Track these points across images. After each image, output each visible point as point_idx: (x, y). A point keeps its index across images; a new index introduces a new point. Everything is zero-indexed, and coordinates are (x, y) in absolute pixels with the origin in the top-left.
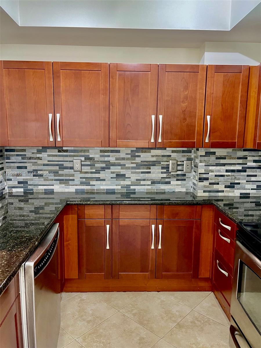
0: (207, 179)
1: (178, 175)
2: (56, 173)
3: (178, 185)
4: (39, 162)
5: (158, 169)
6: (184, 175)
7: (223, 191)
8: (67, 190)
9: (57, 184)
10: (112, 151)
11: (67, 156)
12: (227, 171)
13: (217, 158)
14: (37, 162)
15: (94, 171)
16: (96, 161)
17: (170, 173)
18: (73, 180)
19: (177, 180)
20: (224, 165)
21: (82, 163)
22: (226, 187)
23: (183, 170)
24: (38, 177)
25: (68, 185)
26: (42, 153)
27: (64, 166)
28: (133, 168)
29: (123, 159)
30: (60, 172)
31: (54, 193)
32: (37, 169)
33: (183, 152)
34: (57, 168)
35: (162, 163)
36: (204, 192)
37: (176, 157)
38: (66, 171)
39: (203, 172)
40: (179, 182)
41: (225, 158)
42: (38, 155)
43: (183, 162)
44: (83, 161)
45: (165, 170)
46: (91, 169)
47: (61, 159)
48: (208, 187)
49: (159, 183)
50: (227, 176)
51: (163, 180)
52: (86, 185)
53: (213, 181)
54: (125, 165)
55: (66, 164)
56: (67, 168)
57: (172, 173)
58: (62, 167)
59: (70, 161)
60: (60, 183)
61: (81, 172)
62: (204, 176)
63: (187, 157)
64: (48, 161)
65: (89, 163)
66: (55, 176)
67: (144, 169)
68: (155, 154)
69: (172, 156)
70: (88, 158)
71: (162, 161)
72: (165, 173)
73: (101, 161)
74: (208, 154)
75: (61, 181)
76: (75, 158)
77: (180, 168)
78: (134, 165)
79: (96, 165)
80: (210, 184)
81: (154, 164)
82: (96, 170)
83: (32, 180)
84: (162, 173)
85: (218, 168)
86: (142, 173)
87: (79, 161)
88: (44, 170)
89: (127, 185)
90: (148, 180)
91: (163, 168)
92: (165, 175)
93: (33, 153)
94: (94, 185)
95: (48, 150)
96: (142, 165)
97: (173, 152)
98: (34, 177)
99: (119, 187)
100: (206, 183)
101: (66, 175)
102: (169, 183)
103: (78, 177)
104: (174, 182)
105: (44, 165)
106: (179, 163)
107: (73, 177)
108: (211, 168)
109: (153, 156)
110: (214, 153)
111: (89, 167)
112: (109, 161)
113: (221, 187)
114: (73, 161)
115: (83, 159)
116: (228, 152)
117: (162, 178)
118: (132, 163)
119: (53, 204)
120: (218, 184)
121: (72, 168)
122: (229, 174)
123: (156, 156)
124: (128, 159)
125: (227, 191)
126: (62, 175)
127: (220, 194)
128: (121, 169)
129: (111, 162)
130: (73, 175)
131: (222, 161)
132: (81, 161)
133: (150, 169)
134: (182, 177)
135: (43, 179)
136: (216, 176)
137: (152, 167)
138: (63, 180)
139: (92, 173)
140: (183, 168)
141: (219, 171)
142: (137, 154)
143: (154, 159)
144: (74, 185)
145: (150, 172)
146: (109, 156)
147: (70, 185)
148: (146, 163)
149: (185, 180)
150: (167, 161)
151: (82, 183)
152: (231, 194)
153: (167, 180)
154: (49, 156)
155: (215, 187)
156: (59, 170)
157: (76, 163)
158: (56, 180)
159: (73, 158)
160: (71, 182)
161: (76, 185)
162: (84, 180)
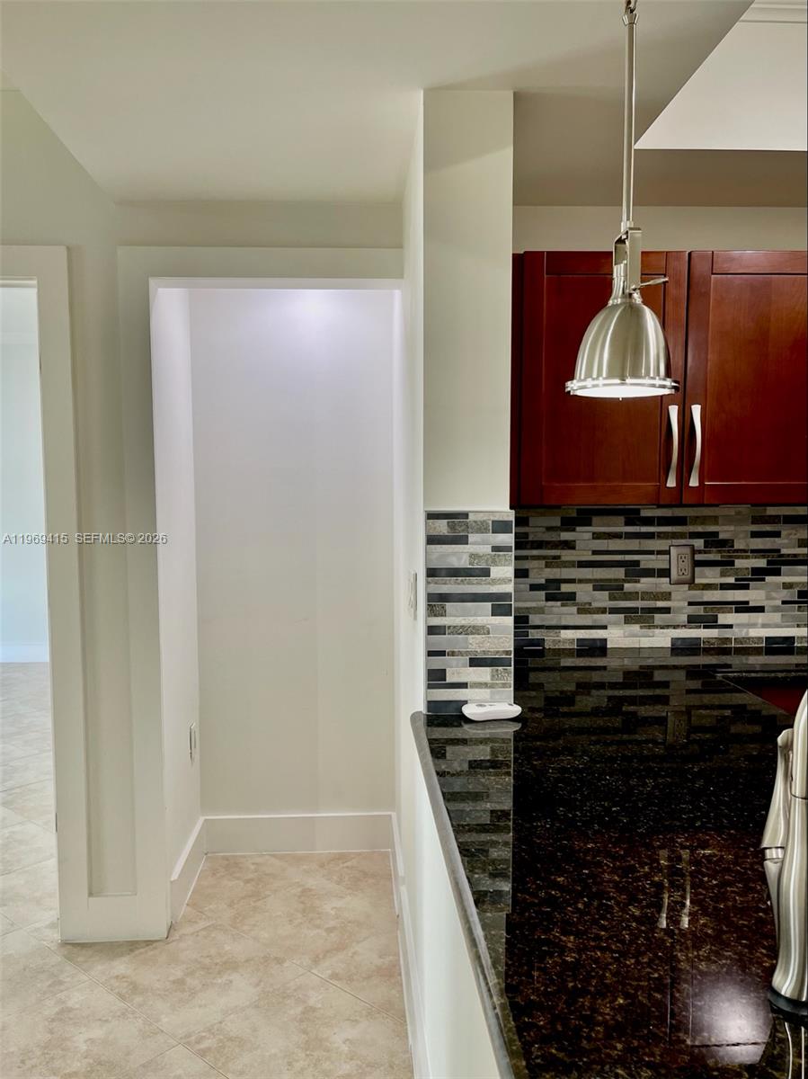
2: (614, 588)
4: (567, 555)
8: (646, 642)
9: (616, 624)
10: (787, 519)
11: (650, 536)
14: (559, 557)
15: (731, 580)
16: (737, 551)
18: (667, 610)
21: (698, 557)
24: (559, 603)
25: (649, 627)
26: (578, 529)
27: (641, 567)
30: (627, 586)
31: (608, 652)
32: (558, 577)
34: (619, 573)
38: (646, 584)
42: (565, 536)
44: (700, 552)
46: (723, 575)
47: (634, 544)
52: (705, 627)
55: (647, 562)
56: (649, 573)
58: (635, 571)
59: (660, 553)
60: (627, 621)
61: (691, 583)
64: (595, 553)
65: (718, 557)
66: (612, 598)
70: (713, 541)
73: (752, 551)
75: (631, 616)
76: (676, 542)
79: (739, 563)
82: (736, 580)
83: (540, 611)
87: (687, 551)
88: (581, 581)
93: (549, 529)
94: (730, 626)
95: (595, 519)
98: (550, 603)
101: (647, 595)
103: (680, 600)
105: (582, 564)
107: (665, 600)
111: (718, 569)
112: (778, 551)
114: (668, 552)
119: (601, 686)
121: (665, 573)
126: (633, 596)
129: (783, 552)
130: (667, 596)
132: (694, 551)
135: (574, 609)
138: (635, 610)
139: (724, 587)
144: (668, 627)
146: (778, 534)
147: (656, 627)
151: (693, 621)
154: (597, 536)
156: (625, 581)
157: (677, 558)
158: (614, 611)
159: (669, 542)
160: (658, 618)
161: (675, 627)
162: (700, 610)
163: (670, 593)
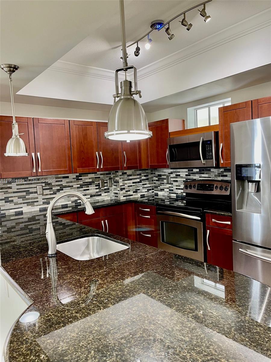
0: (124, 189)
1: (105, 189)
2: (23, 198)
3: (106, 196)
4: (10, 190)
5: (94, 186)
6: (109, 189)
7: (132, 195)
8: (33, 210)
9: (25, 206)
10: (64, 177)
11: (31, 184)
12: (133, 183)
13: (128, 176)
14: (8, 191)
15: (52, 192)
16: (52, 186)
17: (101, 188)
18: (37, 201)
19: (105, 192)
20: (131, 179)
21: (44, 188)
22: (134, 192)
23: (108, 186)
24: (9, 203)
25: (33, 206)
27: (30, 191)
28: (78, 188)
29: (71, 182)
31: (23, 214)
32: (8, 196)
33: (107, 174)
34: (24, 194)
35: (95, 182)
36: (124, 196)
37: (103, 177)
38: (31, 196)
39: (122, 185)
40: (106, 194)
41: (131, 176)
42: (9, 186)
43: (107, 180)
44: (44, 187)
45: (98, 187)
46: (50, 191)
47: (27, 186)
48: (125, 193)
49: (95, 196)
50: (134, 186)
51: (97, 194)
52: (47, 204)
53: (127, 190)
54: (73, 186)
55: (31, 190)
56: (32, 193)
57: (102, 188)
58: (28, 193)
59: (34, 188)
60: (27, 205)
61: (43, 194)
62: (123, 187)
63: (109, 177)
64: (17, 189)
65: (48, 187)
66: (23, 200)
67: (85, 188)
68: (91, 177)
69: (101, 178)
70: (47, 184)
71: (95, 181)
72: (98, 189)
73: (56, 185)
74: (124, 174)
76: (38, 185)
77: (106, 184)
78: (79, 186)
79: (53, 188)
80: (126, 191)
81: (90, 183)
82: (53, 192)
83: (4, 206)
84: (96, 189)
85: (129, 181)
86: (84, 190)
87: (41, 186)
88: (14, 197)
89: (75, 200)
90: (88, 195)
91: (96, 186)
92: (98, 190)
93: (4, 184)
96: (83, 185)
97: (101, 174)
98: (6, 203)
99: (70, 202)
100: (124, 191)
101: (32, 198)
102: (100, 195)
103: (40, 199)
104: (103, 194)
105: (14, 192)
106: (105, 181)
107: (37, 199)
108: (126, 182)
109: (90, 178)
110: (126, 173)
111: (49, 190)
112: (62, 185)
113: (131, 193)
114: (36, 187)
115: (44, 185)
116: (132, 172)
117: (96, 192)
118: (77, 184)
119: (23, 223)
120: (130, 191)
121: (36, 192)
122: (134, 184)
123: (92, 178)
124: (74, 182)
125: (134, 195)
126: (27, 199)
127: (131, 197)
128: (71, 189)
129: (63, 185)
130: (37, 198)
131: (130, 177)
132: (43, 187)
133: (89, 187)
134: (107, 191)
135: (13, 204)
136: (128, 186)
137: (89, 186)
138: (29, 202)
139: (50, 194)
140: (108, 184)
141: (129, 183)
142: (80, 178)
143: (91, 180)
144: (38, 205)
145: (88, 190)
146: (62, 181)
147: (35, 206)
148: (86, 184)
149: (109, 192)
150: (98, 181)
151: (44, 203)
152: (136, 196)
153: (99, 193)
154: (17, 185)
155: (129, 193)
156: (26, 195)
157: (39, 189)
158: (24, 203)
159: (36, 185)
160: (35, 204)
161: (40, 205)
162: (45, 200)
163: (38, 197)
